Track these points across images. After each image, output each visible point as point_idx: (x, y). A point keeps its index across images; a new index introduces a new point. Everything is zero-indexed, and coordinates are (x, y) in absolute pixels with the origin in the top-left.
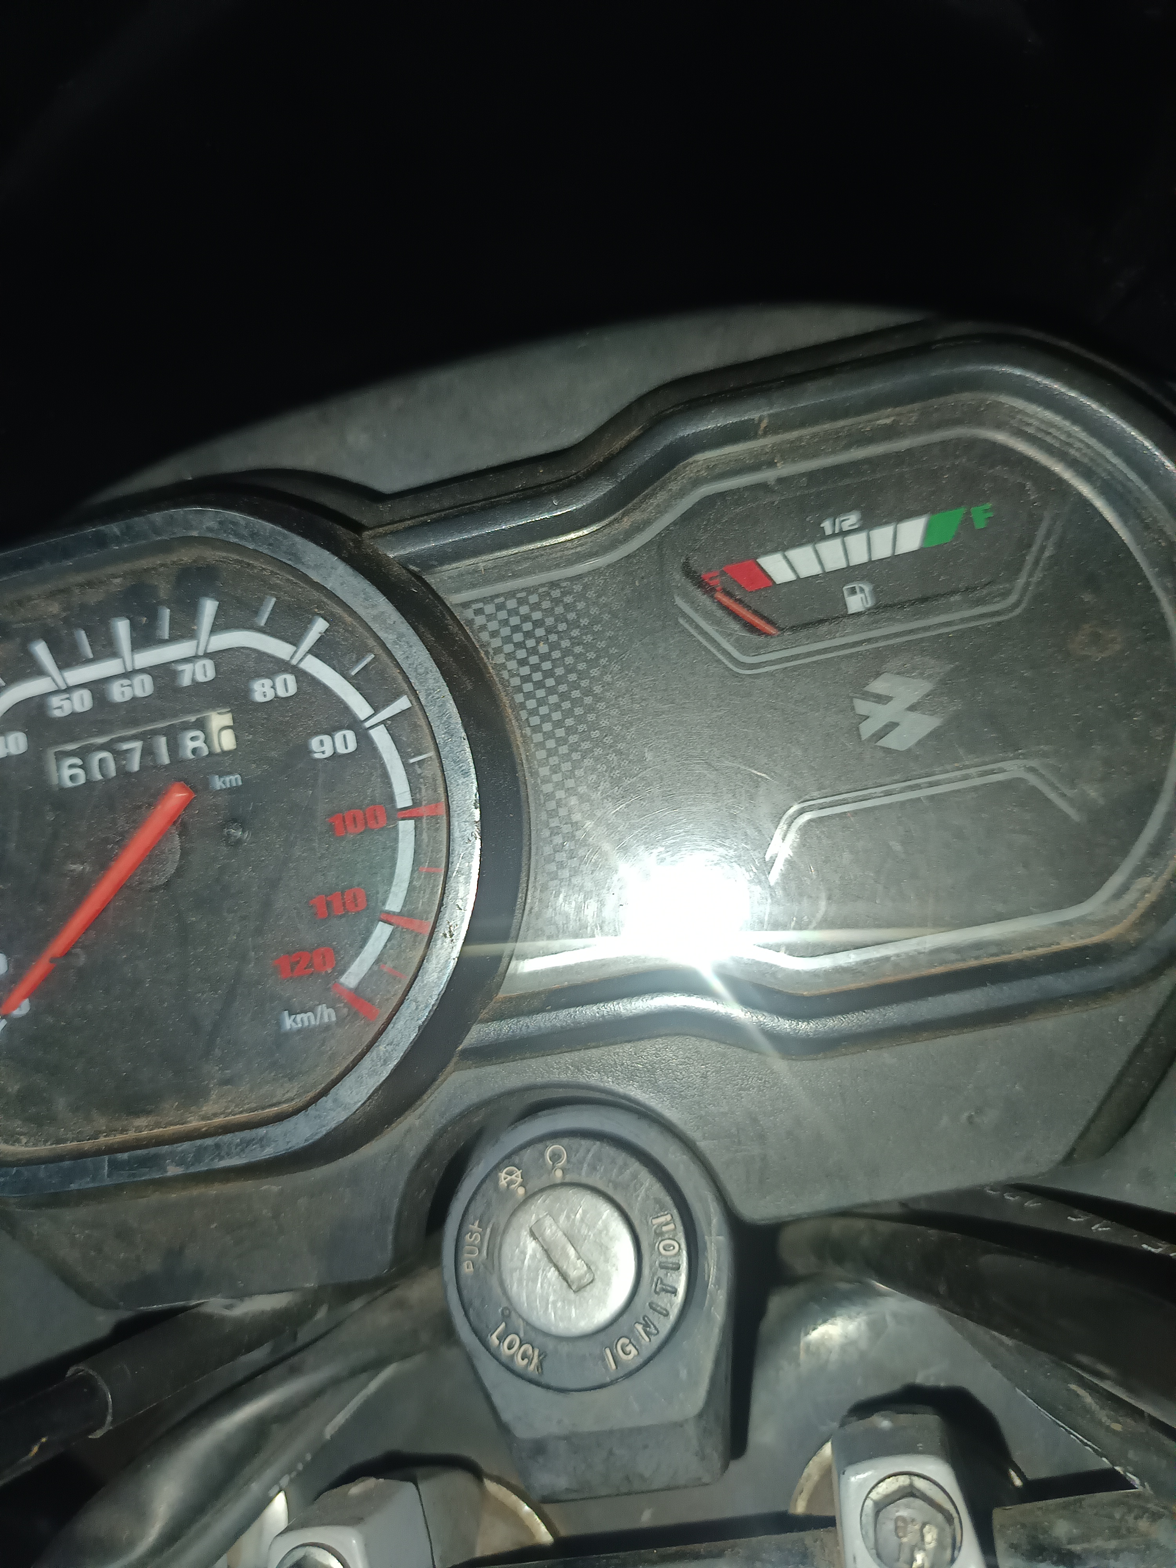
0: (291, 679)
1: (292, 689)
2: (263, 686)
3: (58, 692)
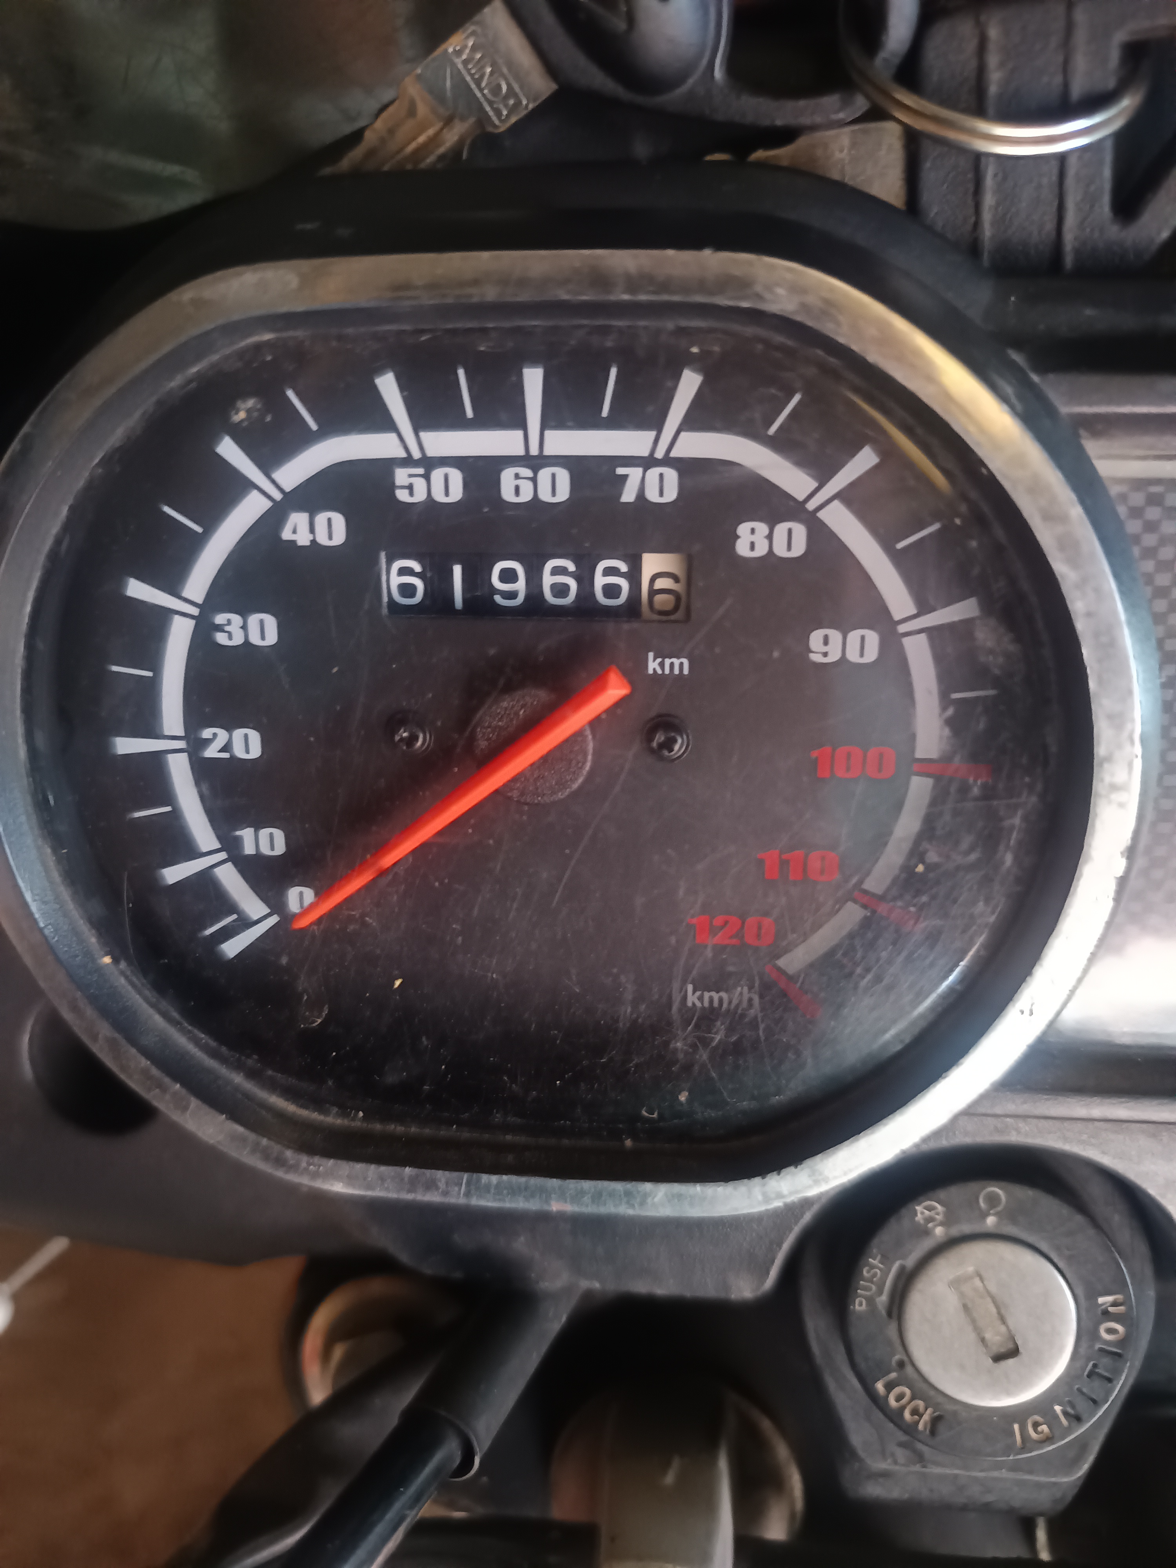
0: (800, 531)
1: (799, 548)
2: (753, 531)
3: (408, 461)
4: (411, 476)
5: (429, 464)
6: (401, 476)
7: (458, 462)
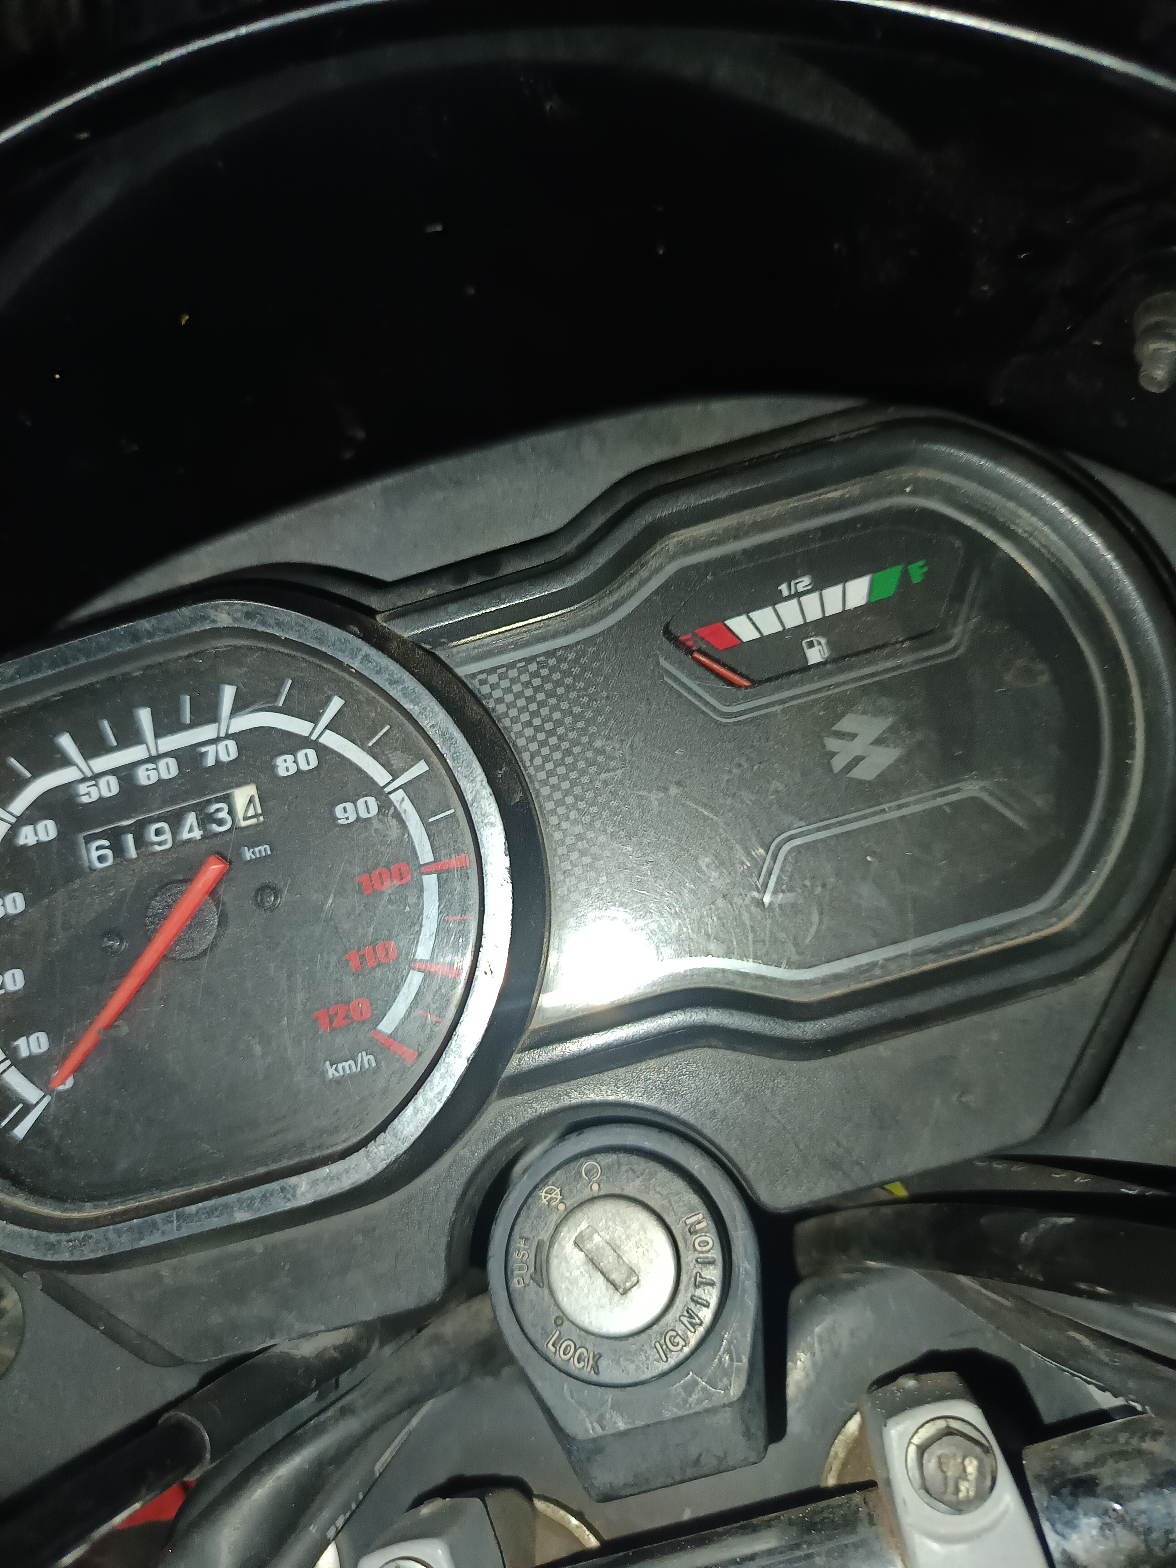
0: (312, 753)
1: (314, 762)
2: (285, 761)
3: (84, 780)
4: (88, 787)
5: (96, 777)
6: (82, 788)
7: (113, 772)
